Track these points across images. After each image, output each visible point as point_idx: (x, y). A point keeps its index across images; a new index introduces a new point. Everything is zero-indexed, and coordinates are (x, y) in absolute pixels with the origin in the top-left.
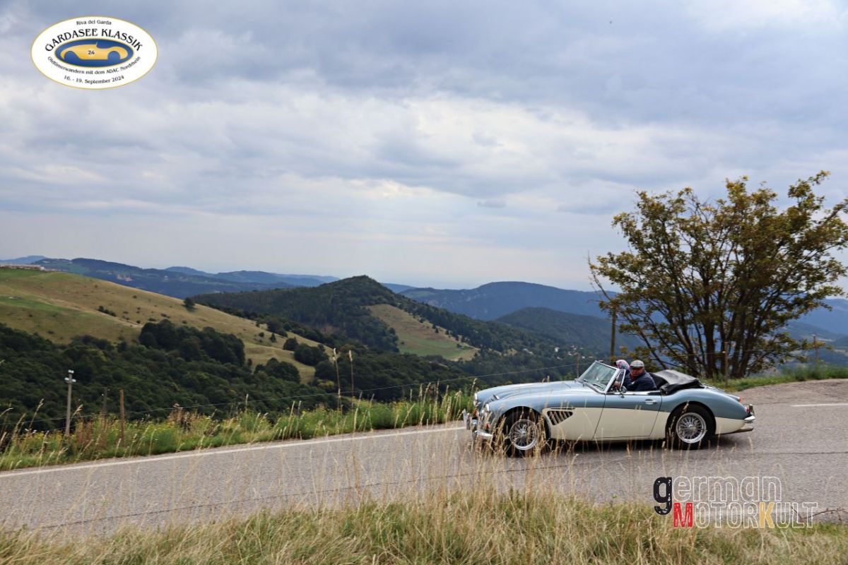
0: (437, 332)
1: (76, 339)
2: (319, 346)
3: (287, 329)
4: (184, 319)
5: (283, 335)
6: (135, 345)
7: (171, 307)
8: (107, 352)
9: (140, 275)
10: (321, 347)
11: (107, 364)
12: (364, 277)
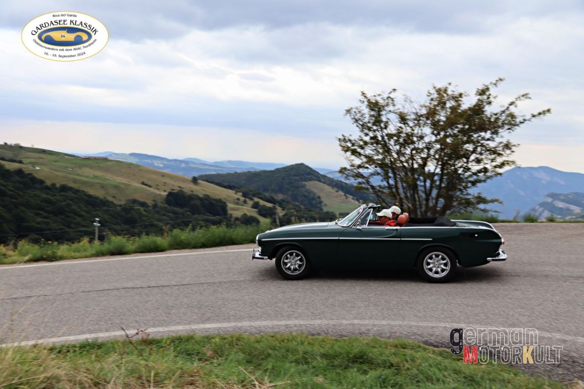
0: (347, 198)
1: (129, 201)
2: (274, 206)
3: (254, 195)
4: (192, 190)
5: (251, 199)
6: (162, 205)
7: (184, 182)
8: (146, 209)
9: (167, 163)
10: (275, 208)
11: (146, 216)
12: (302, 164)
